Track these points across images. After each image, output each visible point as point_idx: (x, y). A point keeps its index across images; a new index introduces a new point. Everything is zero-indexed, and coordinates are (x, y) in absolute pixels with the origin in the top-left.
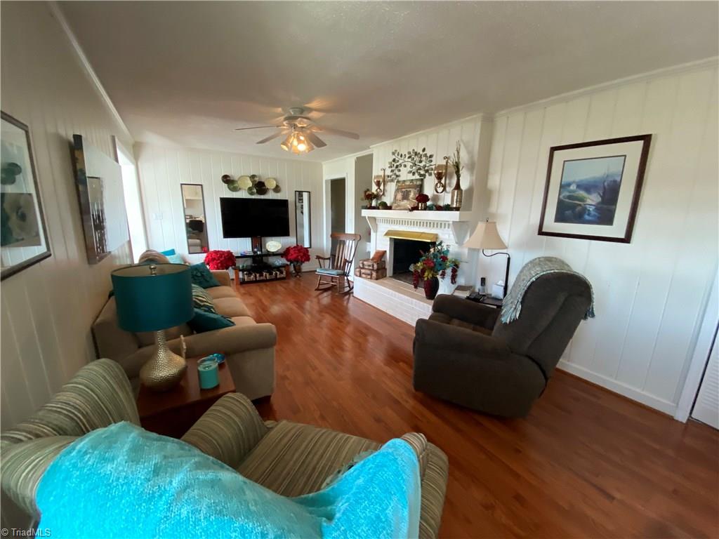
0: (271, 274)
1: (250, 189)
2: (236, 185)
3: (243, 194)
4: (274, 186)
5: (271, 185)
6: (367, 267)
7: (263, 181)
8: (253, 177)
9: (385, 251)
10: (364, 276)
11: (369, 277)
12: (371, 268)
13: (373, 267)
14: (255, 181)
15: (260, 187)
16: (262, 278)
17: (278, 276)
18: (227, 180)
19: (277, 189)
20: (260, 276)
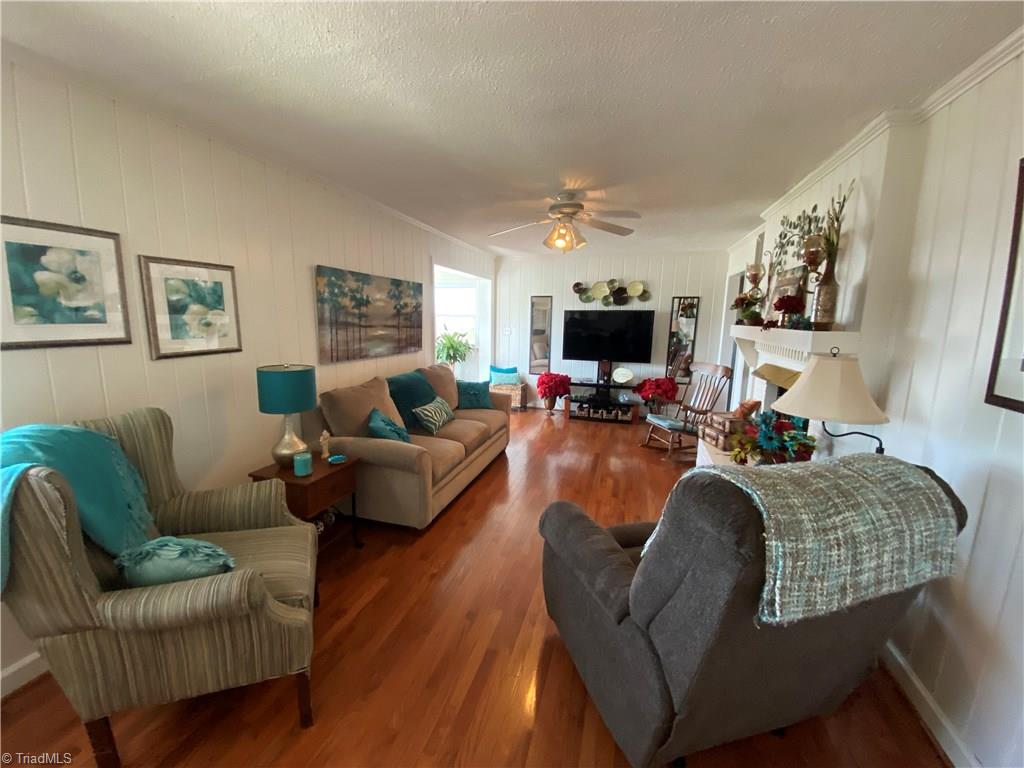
0: (609, 412)
1: (606, 298)
2: (590, 294)
3: (596, 306)
4: (640, 292)
5: (635, 291)
6: (716, 425)
7: (625, 286)
8: (612, 282)
9: (760, 403)
10: (708, 439)
11: (714, 443)
12: (721, 428)
13: (724, 426)
14: (614, 287)
15: (620, 294)
16: (596, 416)
17: (620, 418)
18: (579, 289)
19: (645, 296)
20: (594, 412)
